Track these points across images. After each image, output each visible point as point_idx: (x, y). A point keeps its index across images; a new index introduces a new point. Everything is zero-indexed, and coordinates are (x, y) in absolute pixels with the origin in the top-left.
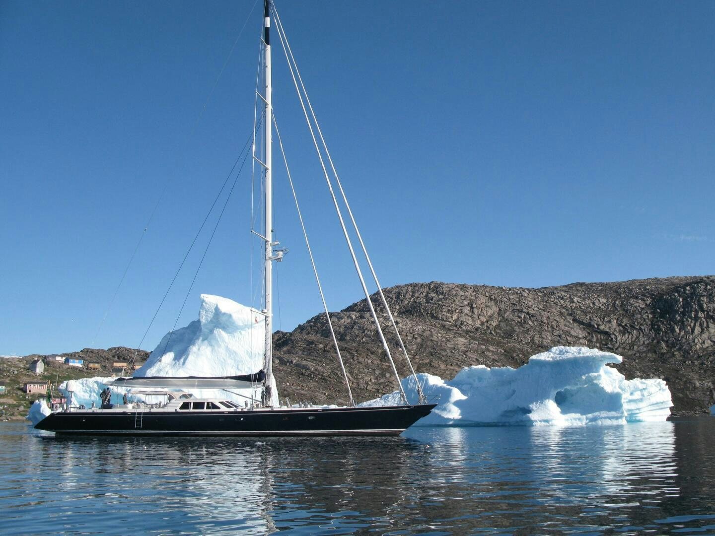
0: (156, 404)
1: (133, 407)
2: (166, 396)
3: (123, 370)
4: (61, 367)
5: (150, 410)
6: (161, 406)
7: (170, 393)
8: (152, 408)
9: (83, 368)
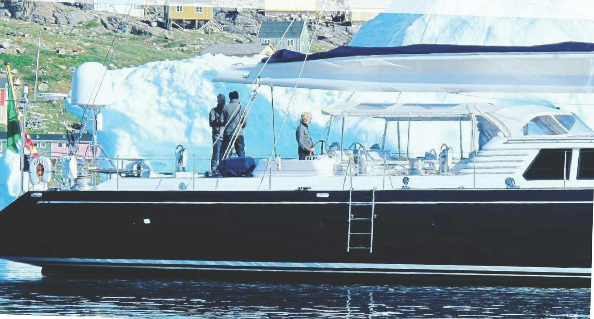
0: (428, 156)
1: (339, 171)
2: (467, 124)
3: (305, 27)
4: (62, 20)
5: (405, 180)
6: (450, 164)
7: (483, 113)
8: (413, 171)
9: (148, 22)
